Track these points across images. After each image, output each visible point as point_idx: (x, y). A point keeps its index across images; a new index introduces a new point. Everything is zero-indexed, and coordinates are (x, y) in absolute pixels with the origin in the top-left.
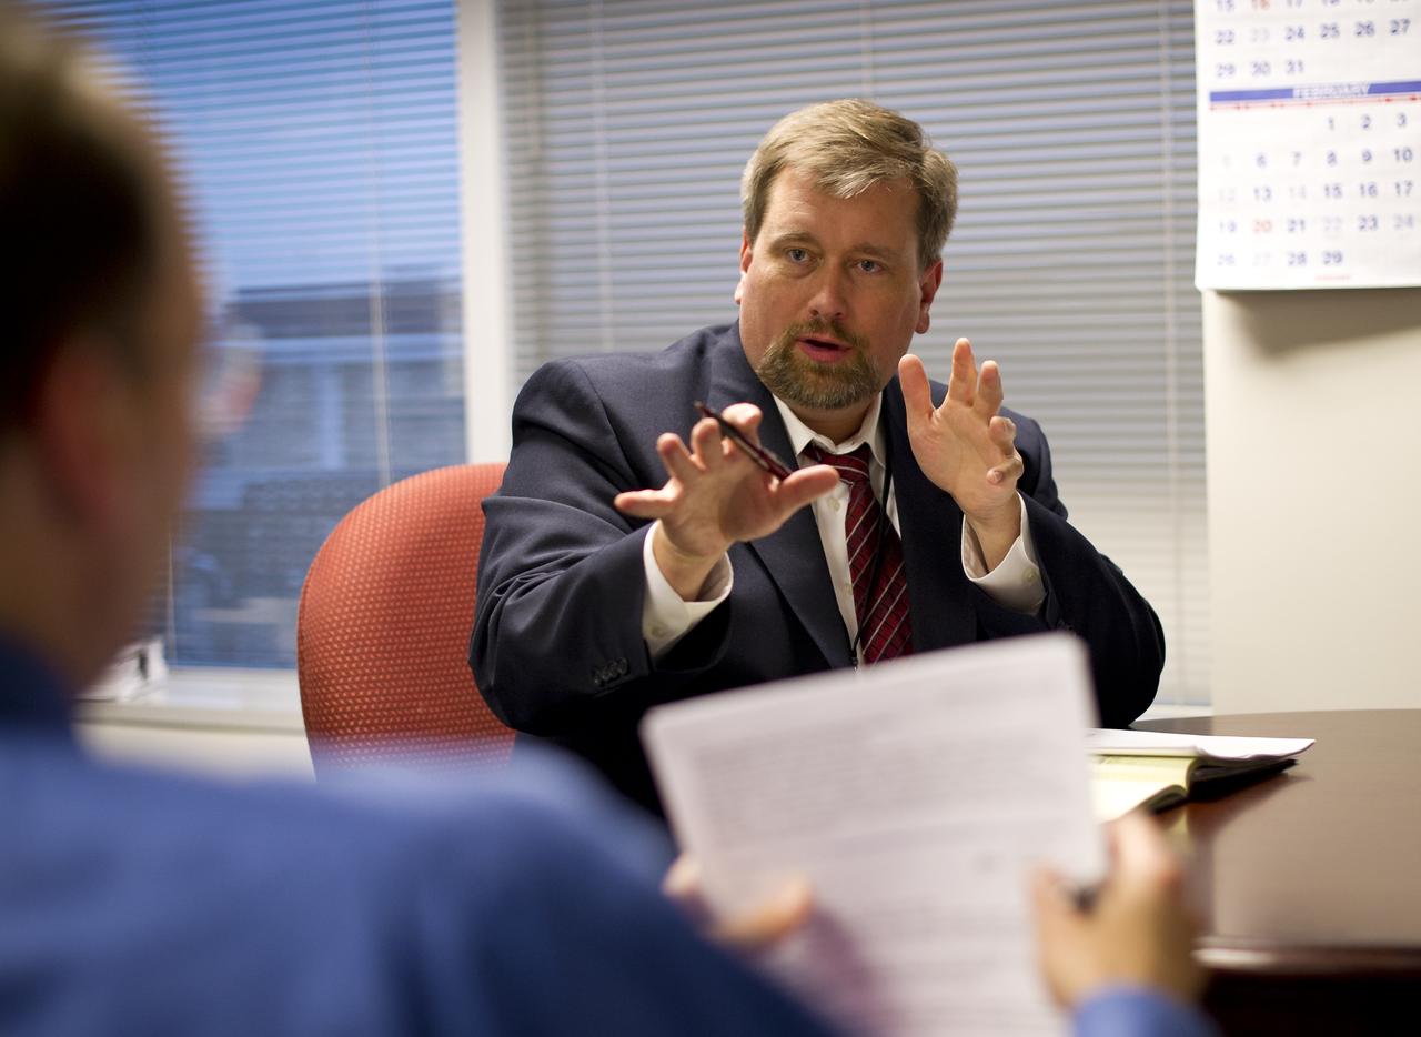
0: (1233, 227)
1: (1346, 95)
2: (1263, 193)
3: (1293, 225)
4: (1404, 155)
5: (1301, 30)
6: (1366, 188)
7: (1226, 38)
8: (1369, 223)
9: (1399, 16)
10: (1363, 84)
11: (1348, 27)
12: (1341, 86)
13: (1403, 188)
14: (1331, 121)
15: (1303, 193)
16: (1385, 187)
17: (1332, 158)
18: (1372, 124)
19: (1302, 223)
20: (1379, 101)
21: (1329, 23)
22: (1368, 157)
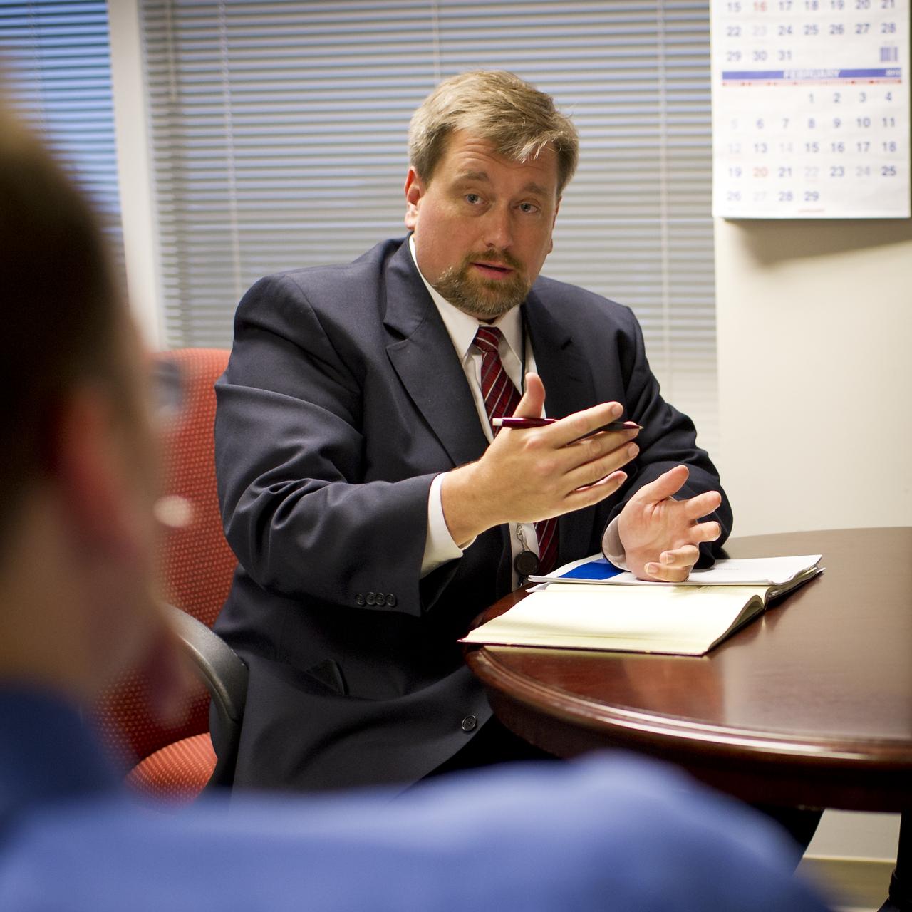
0: (739, 173)
1: (822, 78)
2: (761, 148)
3: (783, 171)
4: (864, 123)
5: (790, 28)
6: (837, 146)
7: (734, 32)
8: (838, 171)
9: (863, 21)
10: (834, 70)
11: (824, 27)
12: (820, 71)
13: (863, 146)
14: (811, 96)
15: (790, 149)
16: (850, 146)
17: (812, 123)
18: (841, 99)
19: (790, 170)
20: (847, 83)
21: (811, 23)
22: (838, 123)
